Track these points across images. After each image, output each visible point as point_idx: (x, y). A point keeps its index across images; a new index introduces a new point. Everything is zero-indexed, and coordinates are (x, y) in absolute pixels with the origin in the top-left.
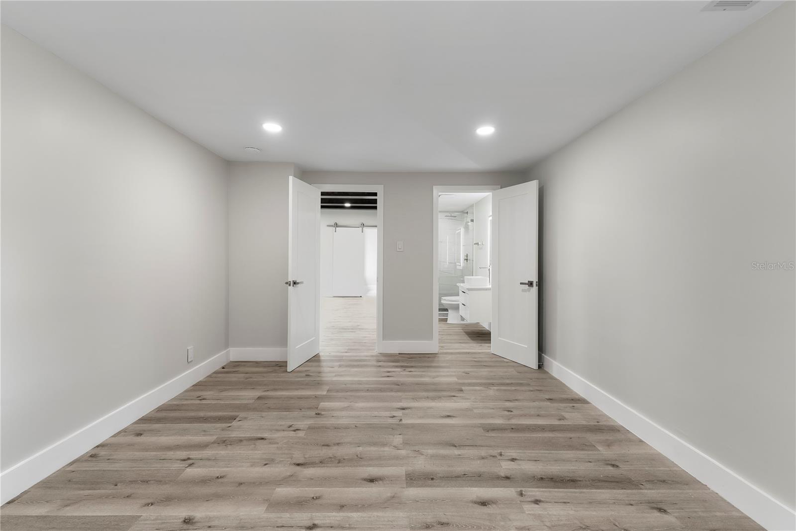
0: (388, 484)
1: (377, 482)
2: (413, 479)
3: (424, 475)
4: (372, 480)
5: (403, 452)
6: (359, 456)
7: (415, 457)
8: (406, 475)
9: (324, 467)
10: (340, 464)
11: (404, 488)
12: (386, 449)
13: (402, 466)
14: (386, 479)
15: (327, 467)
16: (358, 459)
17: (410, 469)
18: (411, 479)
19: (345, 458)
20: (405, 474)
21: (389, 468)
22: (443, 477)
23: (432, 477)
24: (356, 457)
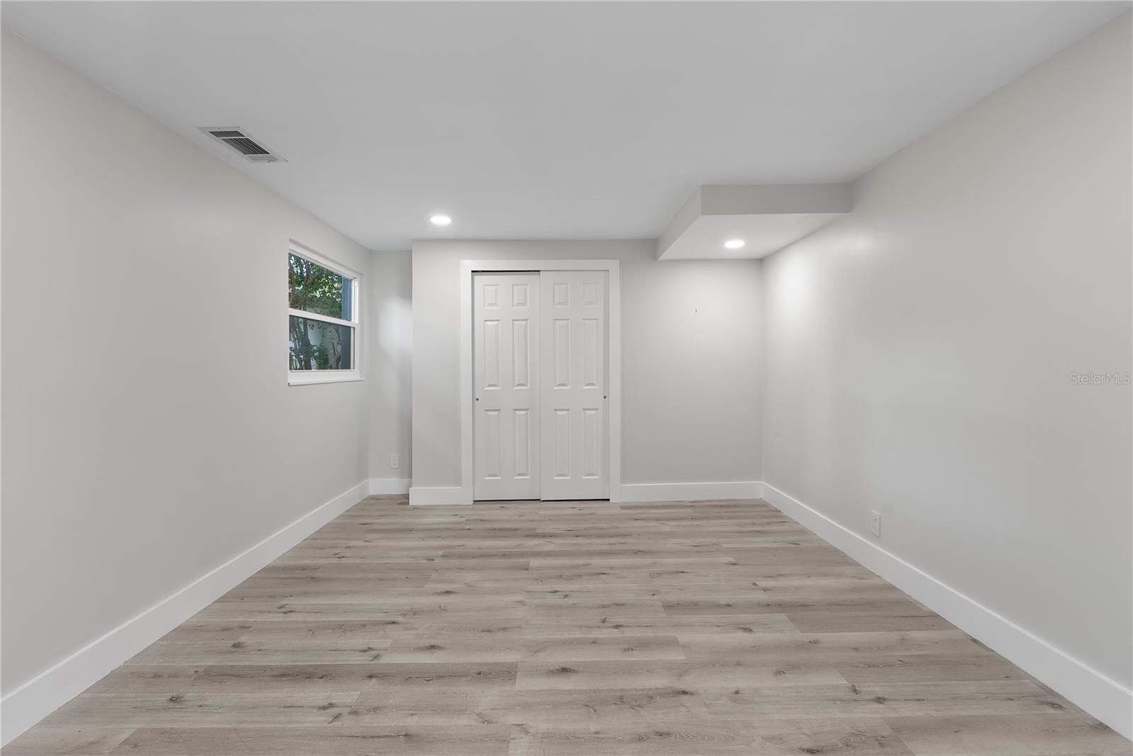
0: (542, 666)
1: (557, 668)
2: (507, 673)
3: (490, 678)
4: (564, 670)
5: (513, 719)
6: (592, 710)
7: (493, 709)
8: (515, 678)
9: (642, 690)
10: (618, 694)
11: (521, 661)
12: (543, 726)
13: (520, 691)
14: (544, 673)
15: (636, 690)
16: (593, 704)
17: (507, 688)
18: (509, 672)
19: (613, 707)
20: (517, 679)
21: (540, 688)
22: (462, 676)
23: (479, 676)
24: (597, 708)
